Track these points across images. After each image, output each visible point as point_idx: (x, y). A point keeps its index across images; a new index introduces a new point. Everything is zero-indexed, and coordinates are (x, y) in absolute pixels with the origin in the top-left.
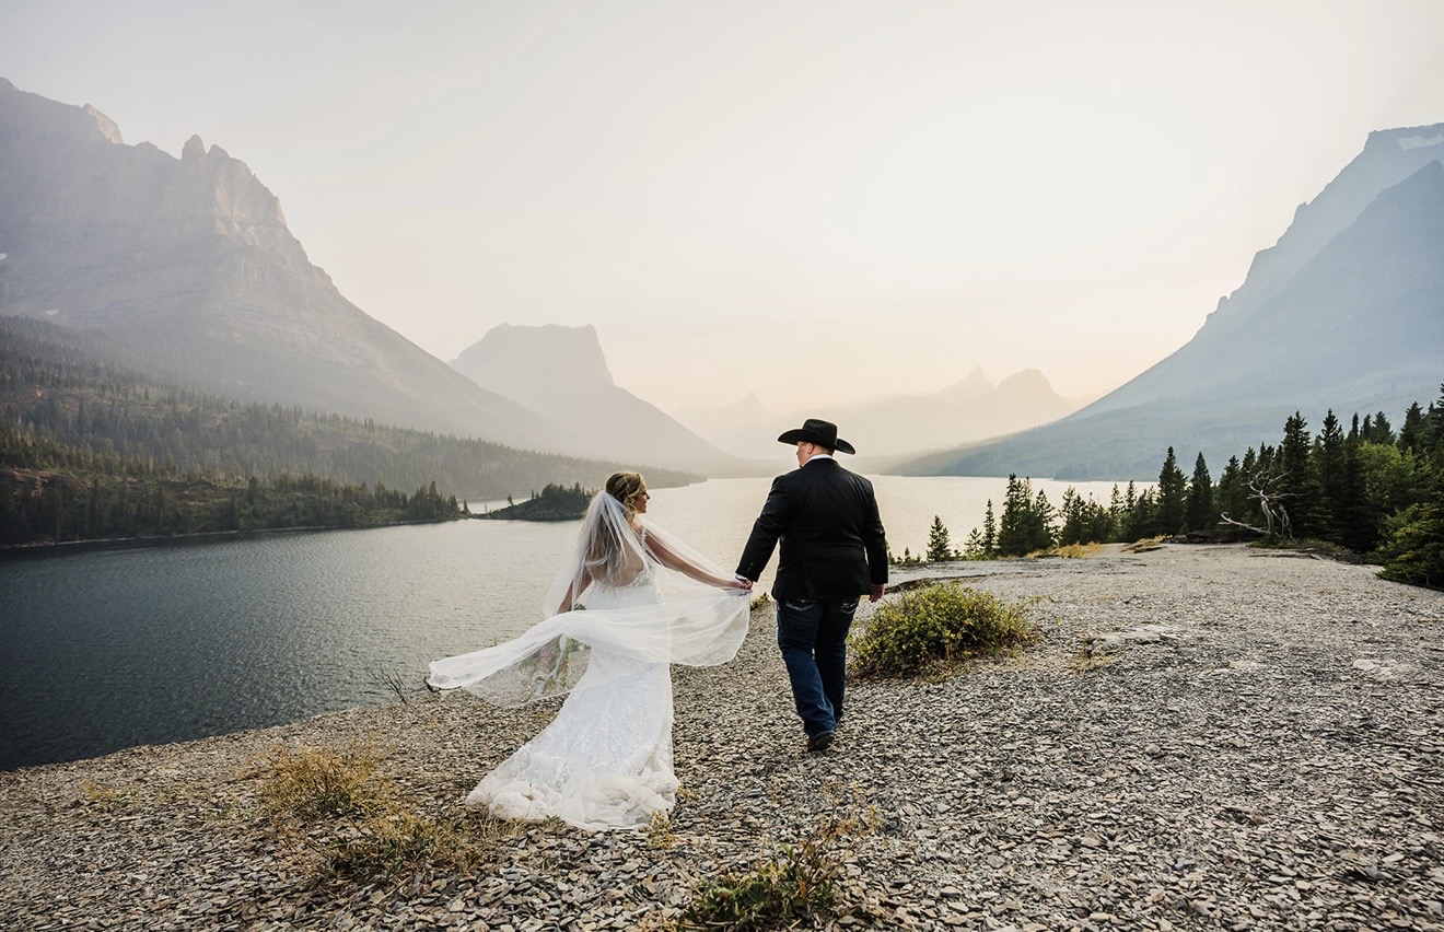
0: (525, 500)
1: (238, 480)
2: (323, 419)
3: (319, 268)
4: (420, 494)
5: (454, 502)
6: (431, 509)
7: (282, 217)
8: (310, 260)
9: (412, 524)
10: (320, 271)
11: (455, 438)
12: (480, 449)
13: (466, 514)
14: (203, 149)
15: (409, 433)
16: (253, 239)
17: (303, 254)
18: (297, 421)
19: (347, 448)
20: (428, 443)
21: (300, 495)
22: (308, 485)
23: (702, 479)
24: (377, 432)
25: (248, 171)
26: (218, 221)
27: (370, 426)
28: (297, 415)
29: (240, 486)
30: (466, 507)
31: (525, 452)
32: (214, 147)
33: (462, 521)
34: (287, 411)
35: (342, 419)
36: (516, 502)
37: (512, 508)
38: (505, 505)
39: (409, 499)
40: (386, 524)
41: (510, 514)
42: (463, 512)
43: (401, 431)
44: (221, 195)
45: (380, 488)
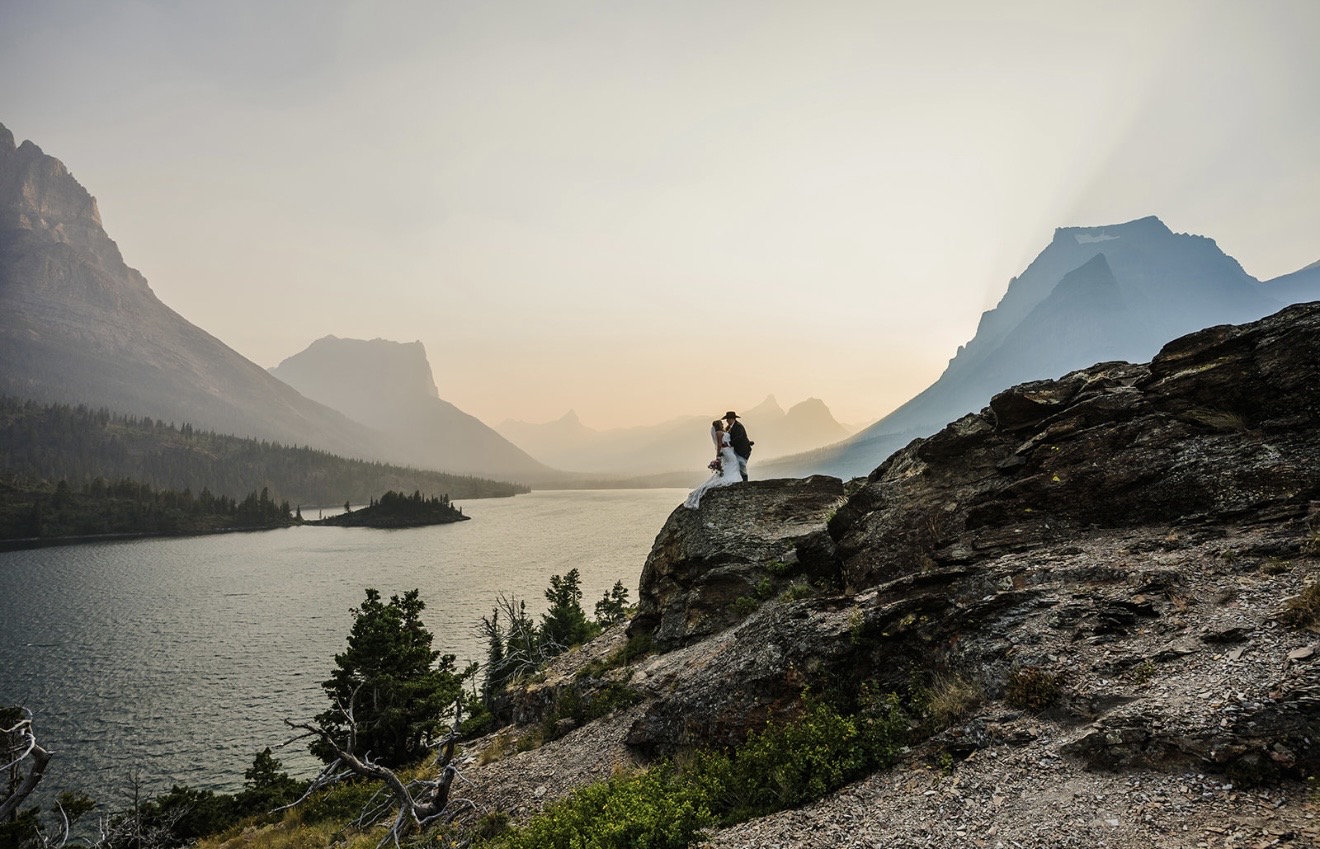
0: (363, 507)
1: (43, 484)
2: (132, 423)
3: (134, 270)
4: (251, 500)
5: (286, 508)
6: (262, 516)
7: (99, 218)
8: (125, 262)
9: (240, 531)
10: (136, 273)
11: (280, 447)
12: (306, 458)
13: (299, 521)
14: (13, 143)
15: (230, 439)
16: (61, 237)
17: (118, 256)
18: (104, 424)
19: (160, 454)
20: (251, 450)
21: (115, 500)
22: (125, 489)
23: (526, 490)
24: (195, 439)
25: (64, 169)
26: (22, 216)
27: (187, 430)
28: (103, 417)
29: (45, 491)
30: (298, 514)
31: (352, 461)
32: (27, 144)
33: (293, 528)
34: (92, 412)
35: (155, 423)
36: (354, 509)
37: (349, 515)
38: (342, 511)
39: (237, 506)
40: (212, 531)
41: (346, 521)
42: (295, 519)
43: (220, 437)
44: (28, 191)
45: (206, 494)
